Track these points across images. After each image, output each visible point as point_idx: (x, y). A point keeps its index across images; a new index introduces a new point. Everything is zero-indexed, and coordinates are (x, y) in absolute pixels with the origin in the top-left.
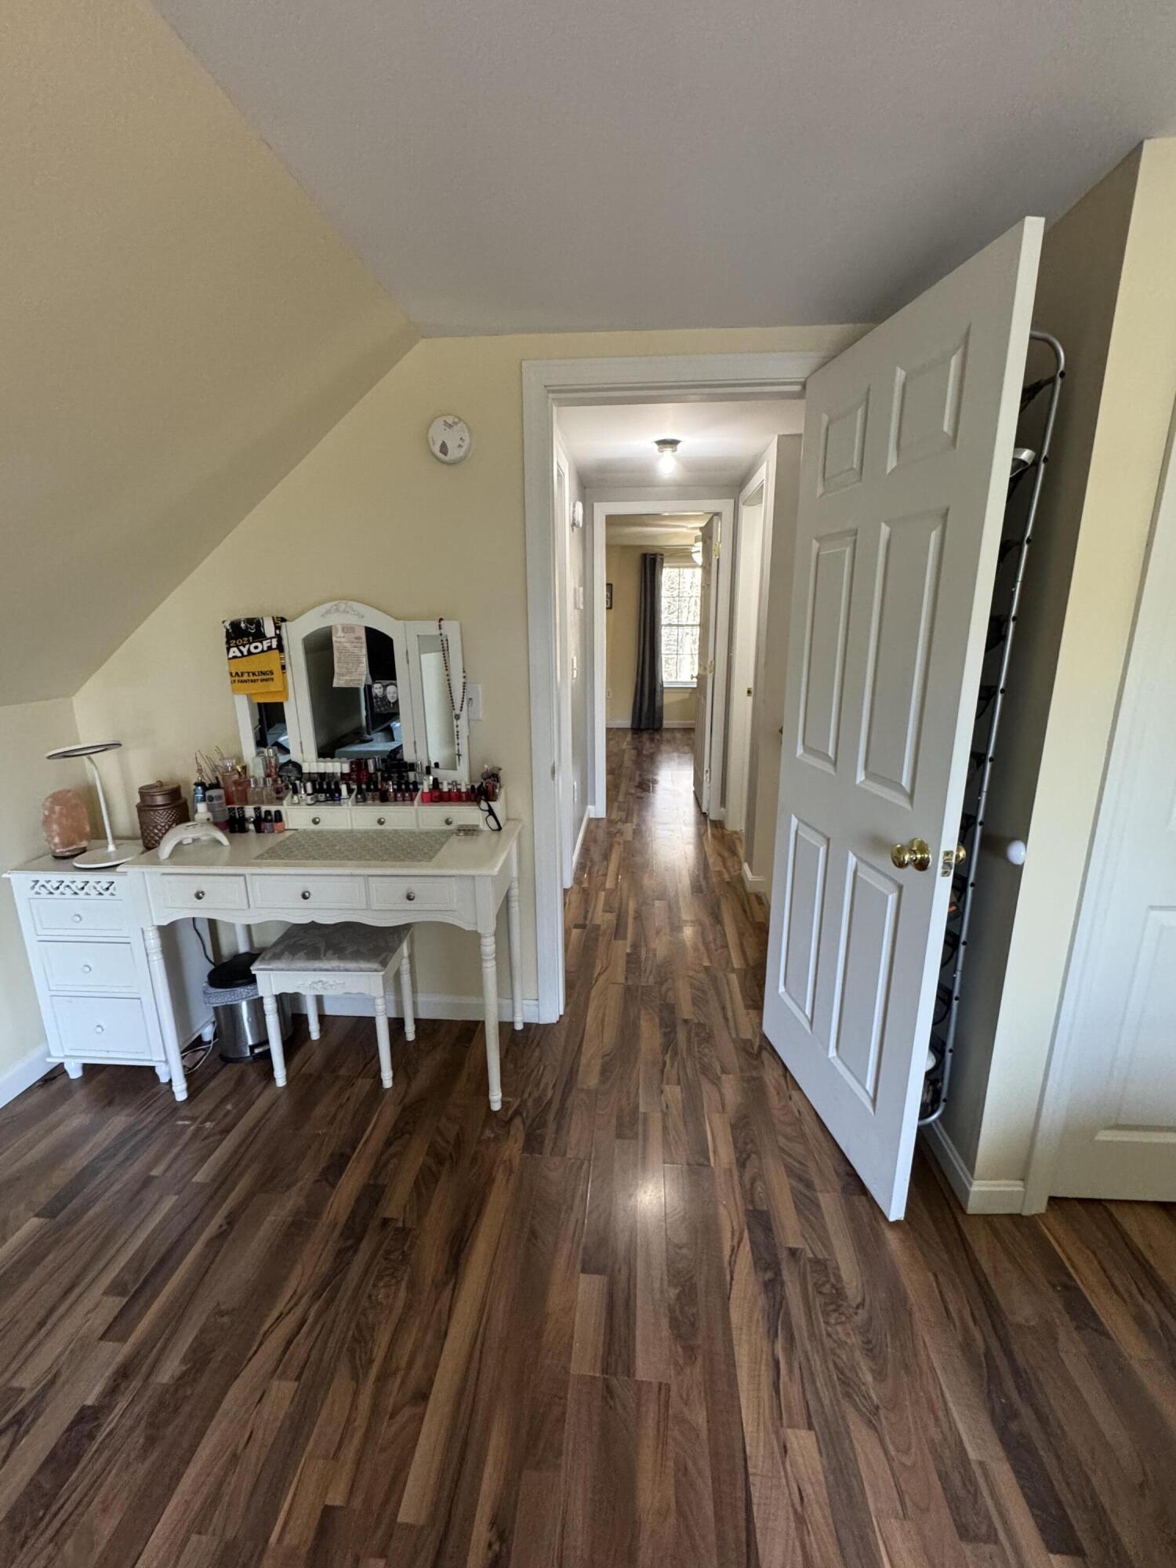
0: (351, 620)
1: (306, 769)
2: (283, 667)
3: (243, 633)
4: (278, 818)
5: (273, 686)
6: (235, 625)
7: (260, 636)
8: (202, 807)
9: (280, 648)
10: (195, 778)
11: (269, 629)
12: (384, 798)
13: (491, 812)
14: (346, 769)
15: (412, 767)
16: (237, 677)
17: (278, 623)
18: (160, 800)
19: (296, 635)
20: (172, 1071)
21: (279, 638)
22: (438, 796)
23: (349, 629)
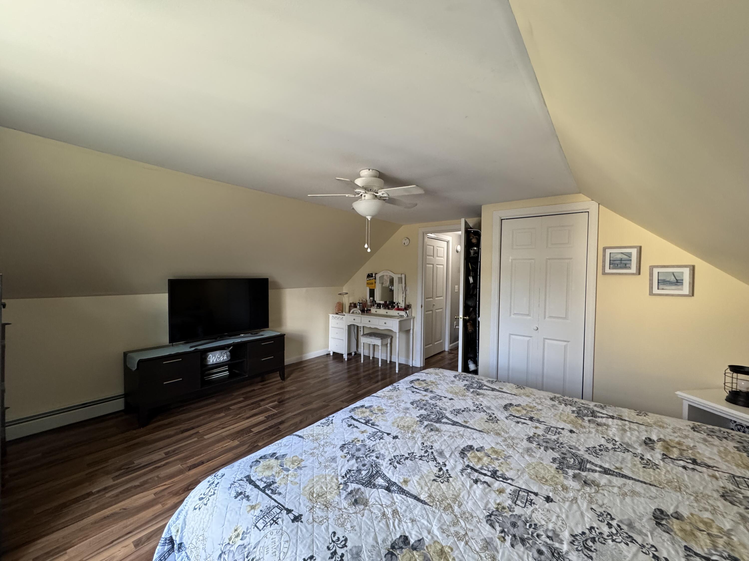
0: (387, 274)
1: (377, 302)
2: (375, 282)
3: (370, 276)
4: (370, 310)
5: (373, 286)
6: (369, 274)
7: (372, 276)
8: (358, 307)
9: (375, 279)
10: (358, 301)
11: (374, 275)
12: (389, 309)
13: (406, 312)
14: (383, 302)
15: (395, 303)
16: (368, 284)
17: (376, 274)
18: (352, 305)
19: (378, 276)
20: (345, 357)
21: (375, 277)
22: (398, 309)
23: (387, 276)
